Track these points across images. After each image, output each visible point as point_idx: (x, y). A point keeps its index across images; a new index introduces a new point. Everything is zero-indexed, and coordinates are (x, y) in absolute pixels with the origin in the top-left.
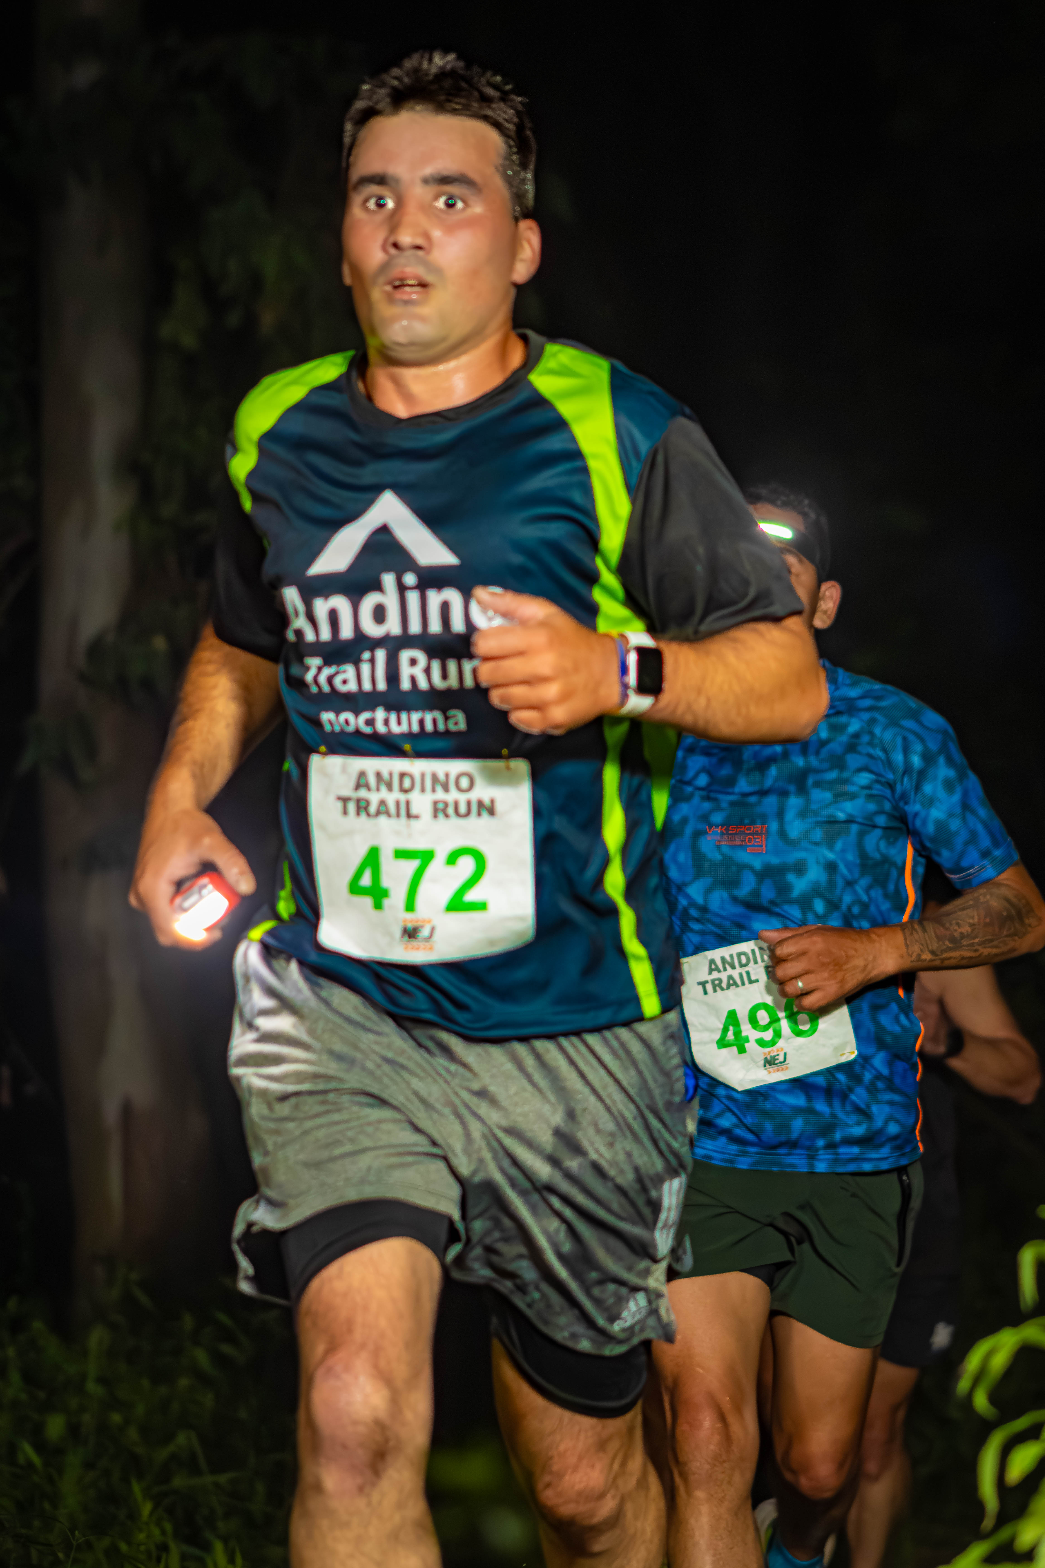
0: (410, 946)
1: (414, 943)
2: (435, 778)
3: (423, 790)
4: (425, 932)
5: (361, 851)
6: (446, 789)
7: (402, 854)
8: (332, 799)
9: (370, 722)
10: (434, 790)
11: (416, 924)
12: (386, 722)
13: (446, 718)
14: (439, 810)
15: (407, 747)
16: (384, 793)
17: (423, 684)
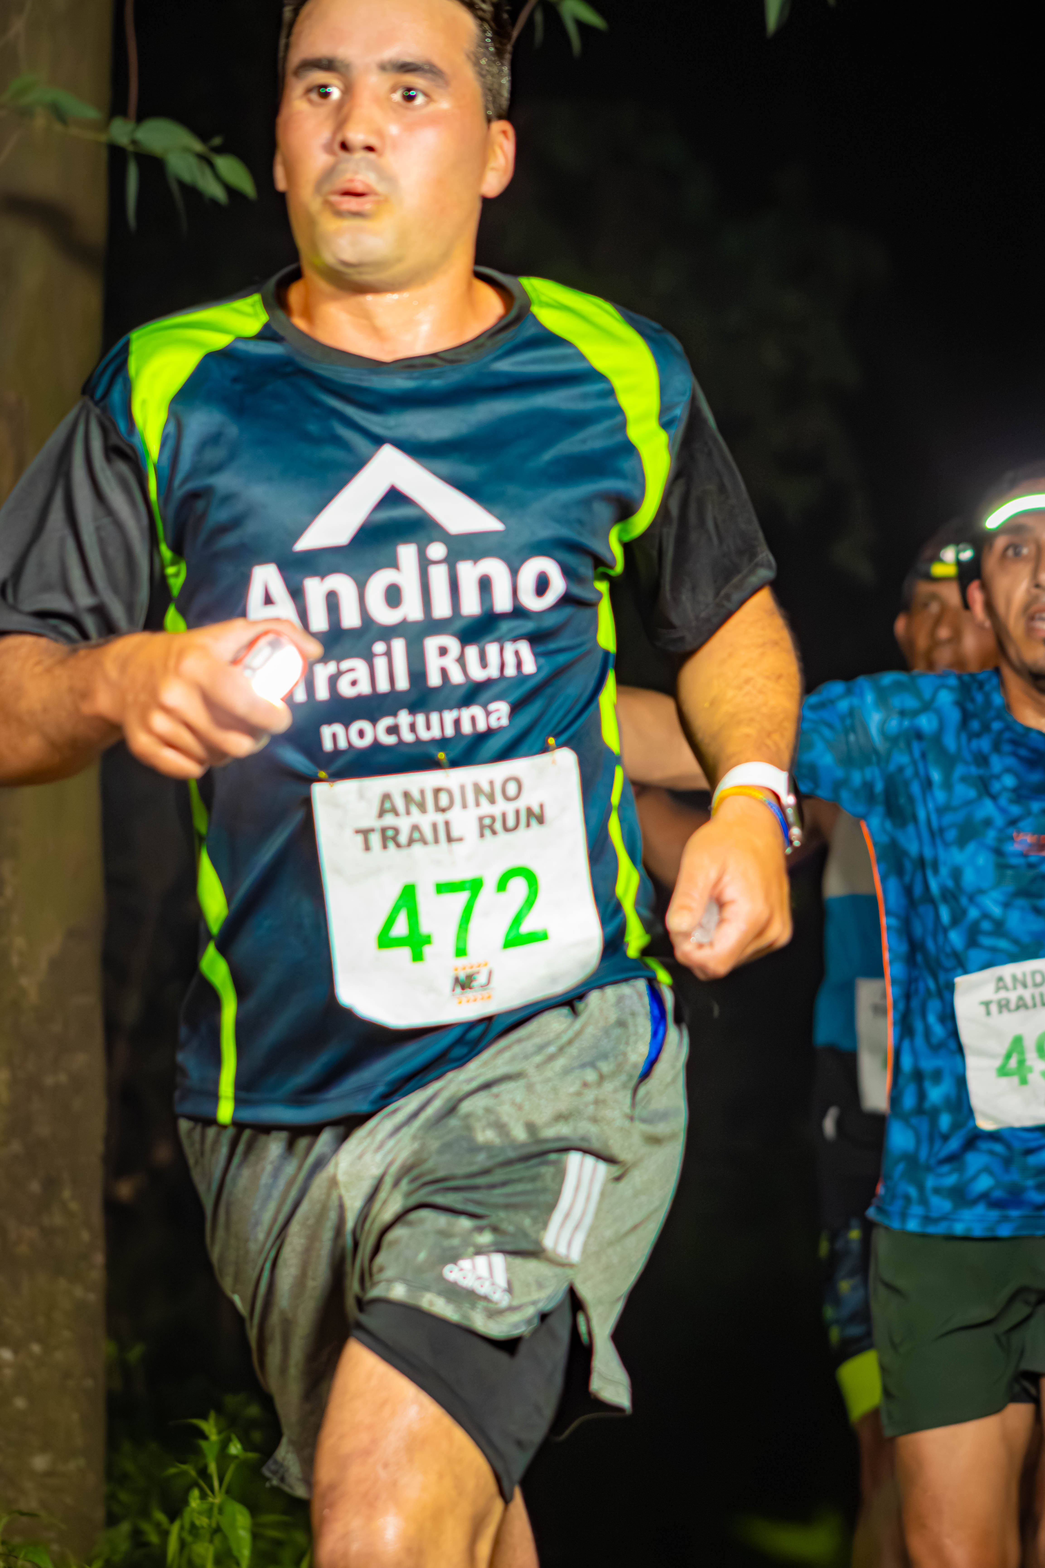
0: (464, 999)
1: (469, 993)
2: (478, 789)
3: (464, 806)
4: (481, 979)
5: (394, 892)
6: (492, 800)
7: (443, 888)
8: (349, 832)
9: (393, 730)
10: (478, 804)
11: (469, 971)
12: (413, 727)
13: (488, 714)
14: (486, 827)
15: (441, 756)
16: (416, 816)
17: (457, 677)
